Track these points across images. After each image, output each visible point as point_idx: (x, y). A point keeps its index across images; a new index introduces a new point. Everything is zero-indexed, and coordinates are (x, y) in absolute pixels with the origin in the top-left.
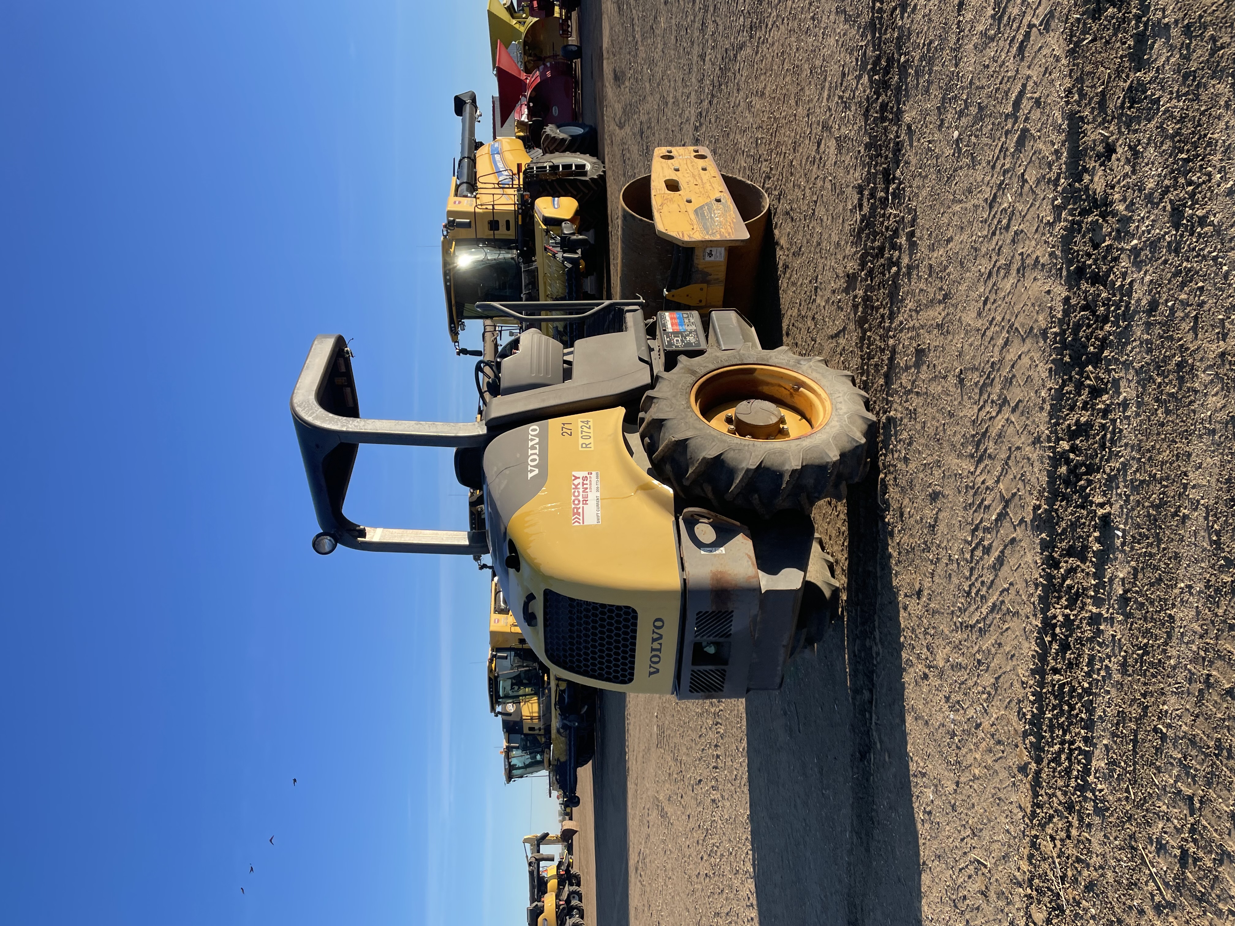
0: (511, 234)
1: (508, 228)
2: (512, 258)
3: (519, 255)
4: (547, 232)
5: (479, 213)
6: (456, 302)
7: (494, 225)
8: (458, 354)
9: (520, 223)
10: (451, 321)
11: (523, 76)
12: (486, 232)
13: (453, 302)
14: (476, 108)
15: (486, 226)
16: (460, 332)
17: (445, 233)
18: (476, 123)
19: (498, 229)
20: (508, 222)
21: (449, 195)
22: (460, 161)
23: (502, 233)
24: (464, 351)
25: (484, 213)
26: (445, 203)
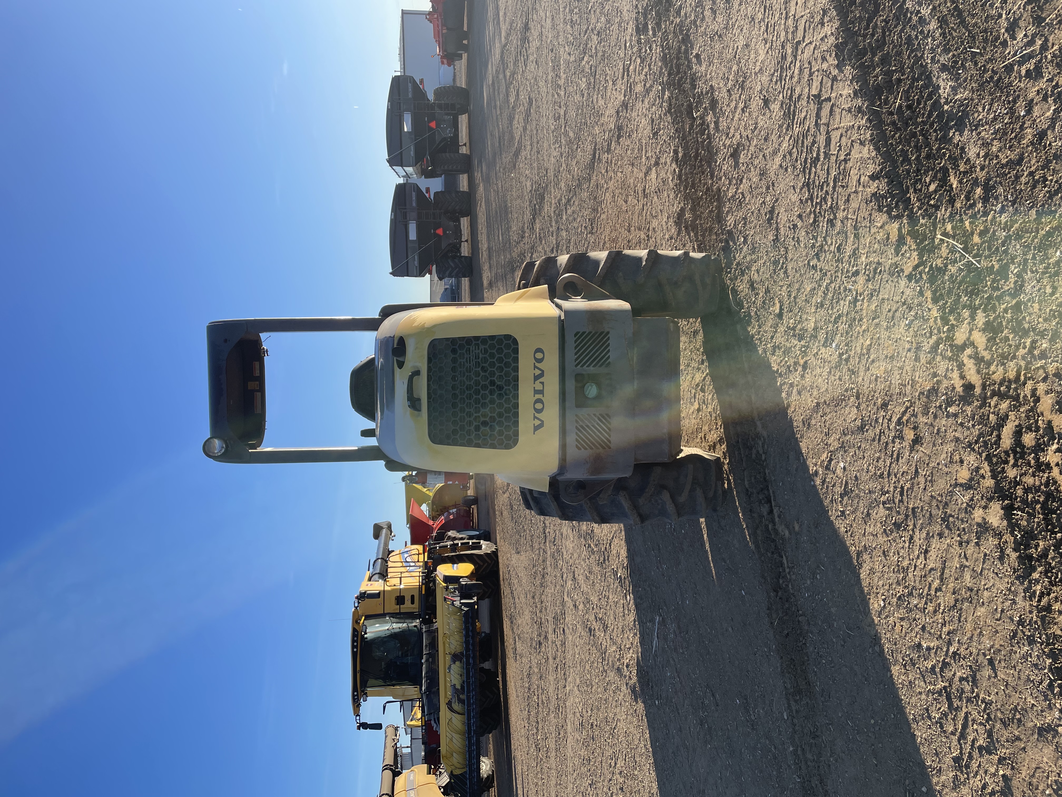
0: (415, 608)
1: (413, 602)
2: (415, 626)
3: (421, 623)
4: (447, 588)
5: (388, 591)
6: (361, 669)
7: (400, 600)
8: (359, 728)
9: (423, 592)
10: (355, 689)
11: (431, 523)
12: (392, 607)
13: (358, 669)
14: (391, 532)
15: (393, 601)
16: (363, 703)
17: (356, 605)
18: (391, 541)
19: (404, 604)
20: (413, 597)
21: (363, 580)
22: (375, 562)
23: (407, 607)
24: (364, 726)
25: (393, 590)
26: (360, 586)
